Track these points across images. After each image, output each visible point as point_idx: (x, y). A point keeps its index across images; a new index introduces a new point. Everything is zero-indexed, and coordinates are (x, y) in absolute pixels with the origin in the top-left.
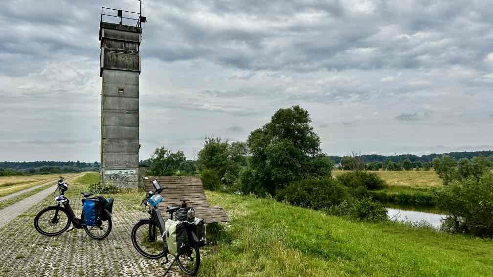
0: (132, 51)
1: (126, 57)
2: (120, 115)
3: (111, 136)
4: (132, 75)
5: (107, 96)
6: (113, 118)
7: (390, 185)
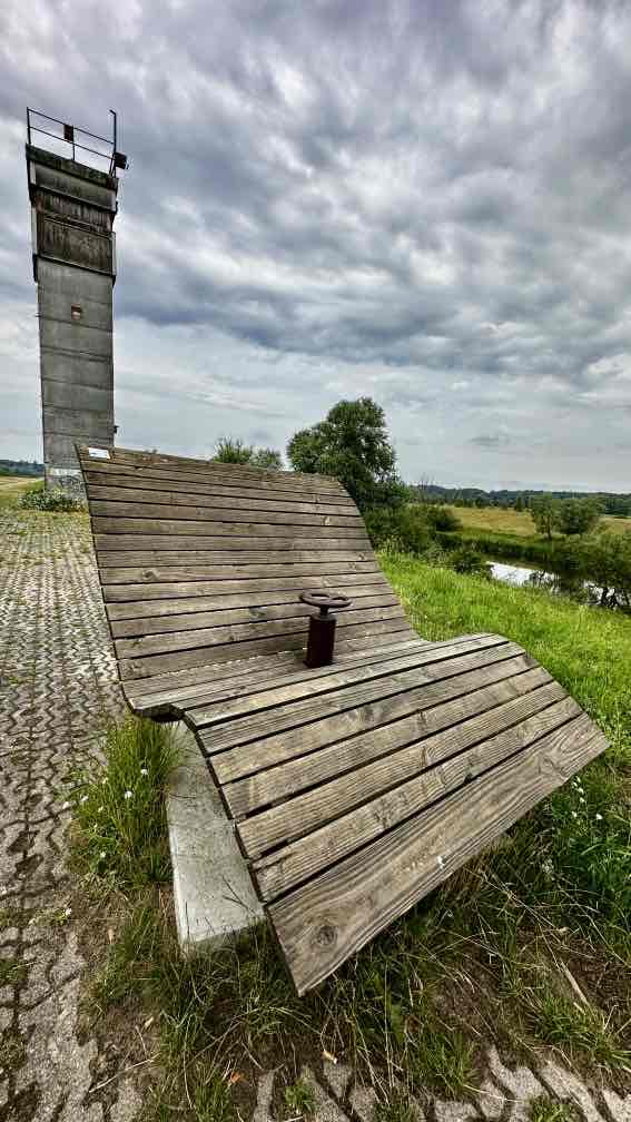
0: (98, 229)
1: (85, 239)
2: (77, 363)
3: (59, 403)
4: (98, 282)
5: (49, 318)
6: (62, 367)
7: (466, 527)
